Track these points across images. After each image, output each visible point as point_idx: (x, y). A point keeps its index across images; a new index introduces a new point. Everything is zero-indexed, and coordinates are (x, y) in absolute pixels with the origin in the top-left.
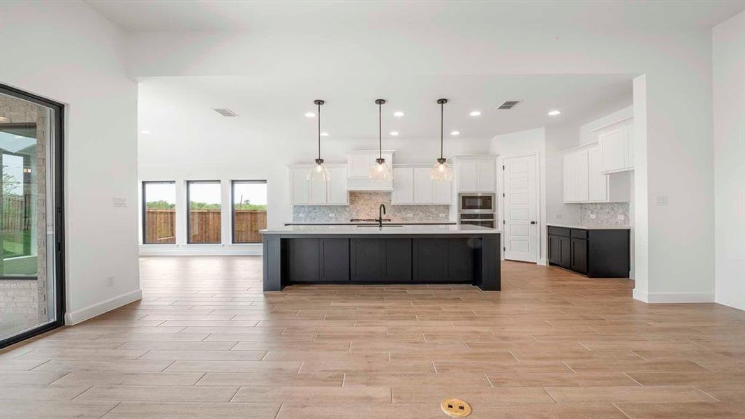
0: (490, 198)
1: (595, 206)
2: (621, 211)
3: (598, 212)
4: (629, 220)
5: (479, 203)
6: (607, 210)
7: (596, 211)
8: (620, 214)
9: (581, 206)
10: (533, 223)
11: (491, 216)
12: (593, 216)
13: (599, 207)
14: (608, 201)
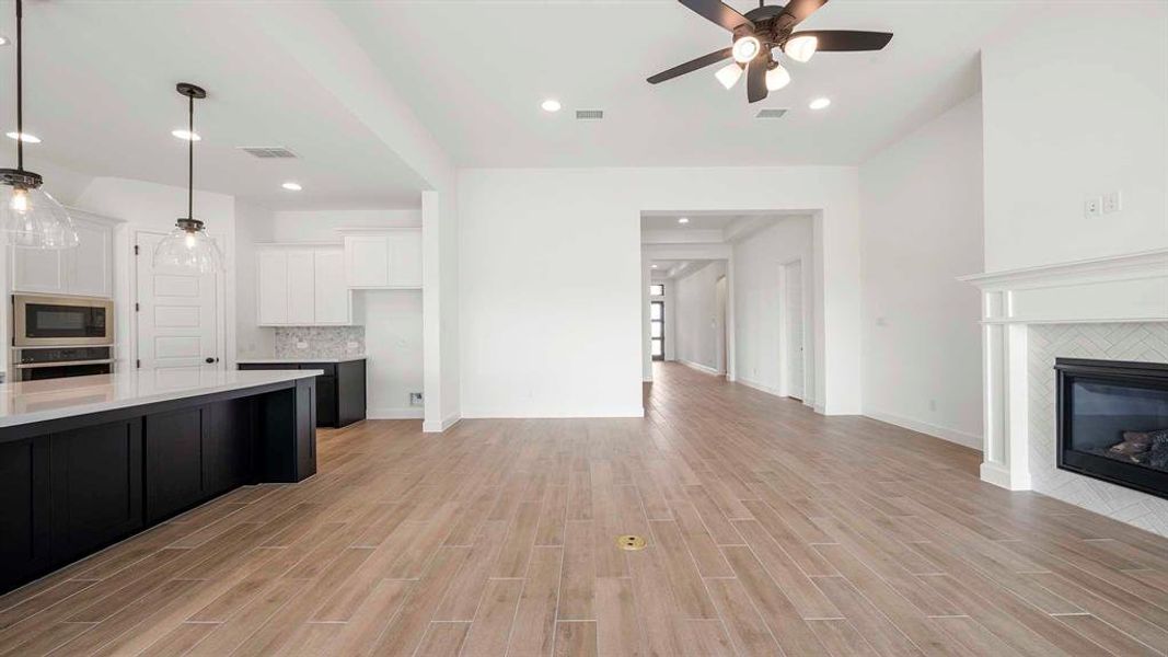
0: (101, 312)
1: (306, 331)
2: (352, 337)
3: (312, 340)
4: (365, 348)
5: (77, 321)
6: (330, 336)
7: (308, 338)
8: (351, 341)
9: (278, 330)
10: (210, 361)
11: (106, 352)
12: (304, 345)
13: (314, 332)
14: (350, 324)
